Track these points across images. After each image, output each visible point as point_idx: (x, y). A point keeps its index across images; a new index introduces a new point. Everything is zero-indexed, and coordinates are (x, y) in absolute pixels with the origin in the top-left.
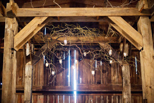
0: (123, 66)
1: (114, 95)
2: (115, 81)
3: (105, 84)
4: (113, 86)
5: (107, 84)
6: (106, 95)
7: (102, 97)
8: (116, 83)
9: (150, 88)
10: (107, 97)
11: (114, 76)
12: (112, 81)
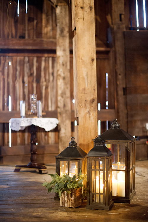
0: (58, 7)
1: (46, 55)
2: (48, 35)
3: (31, 38)
4: (44, 42)
5: (35, 38)
6: (33, 55)
7: (27, 59)
8: (50, 38)
9: (81, 9)
10: (35, 59)
11: (46, 26)
12: (43, 35)
